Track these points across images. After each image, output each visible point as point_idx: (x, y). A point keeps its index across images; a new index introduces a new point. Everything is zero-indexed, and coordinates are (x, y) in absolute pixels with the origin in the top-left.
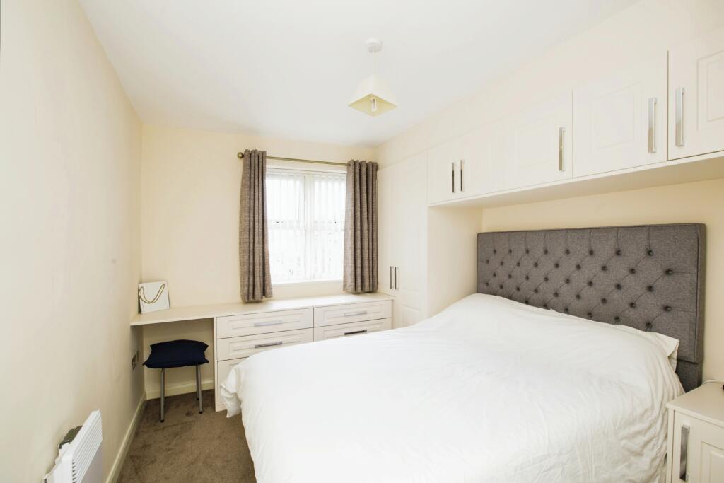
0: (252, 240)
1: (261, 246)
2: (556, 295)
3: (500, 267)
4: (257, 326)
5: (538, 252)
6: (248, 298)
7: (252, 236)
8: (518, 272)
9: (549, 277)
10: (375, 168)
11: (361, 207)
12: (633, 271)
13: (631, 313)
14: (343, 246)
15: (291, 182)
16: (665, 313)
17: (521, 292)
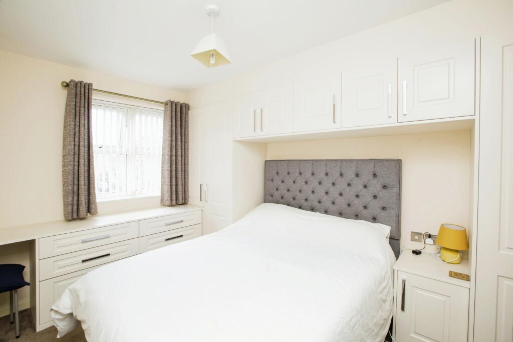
0: (76, 163)
1: (86, 168)
2: (319, 202)
3: (282, 184)
4: (84, 242)
5: (308, 174)
6: (72, 216)
7: (76, 159)
8: (294, 188)
9: (315, 190)
10: (187, 107)
11: (176, 138)
12: (365, 186)
13: (364, 212)
14: (161, 168)
15: (115, 113)
16: (383, 212)
17: (296, 201)
